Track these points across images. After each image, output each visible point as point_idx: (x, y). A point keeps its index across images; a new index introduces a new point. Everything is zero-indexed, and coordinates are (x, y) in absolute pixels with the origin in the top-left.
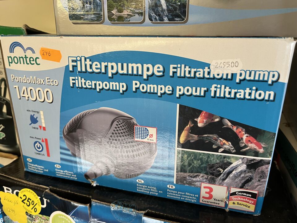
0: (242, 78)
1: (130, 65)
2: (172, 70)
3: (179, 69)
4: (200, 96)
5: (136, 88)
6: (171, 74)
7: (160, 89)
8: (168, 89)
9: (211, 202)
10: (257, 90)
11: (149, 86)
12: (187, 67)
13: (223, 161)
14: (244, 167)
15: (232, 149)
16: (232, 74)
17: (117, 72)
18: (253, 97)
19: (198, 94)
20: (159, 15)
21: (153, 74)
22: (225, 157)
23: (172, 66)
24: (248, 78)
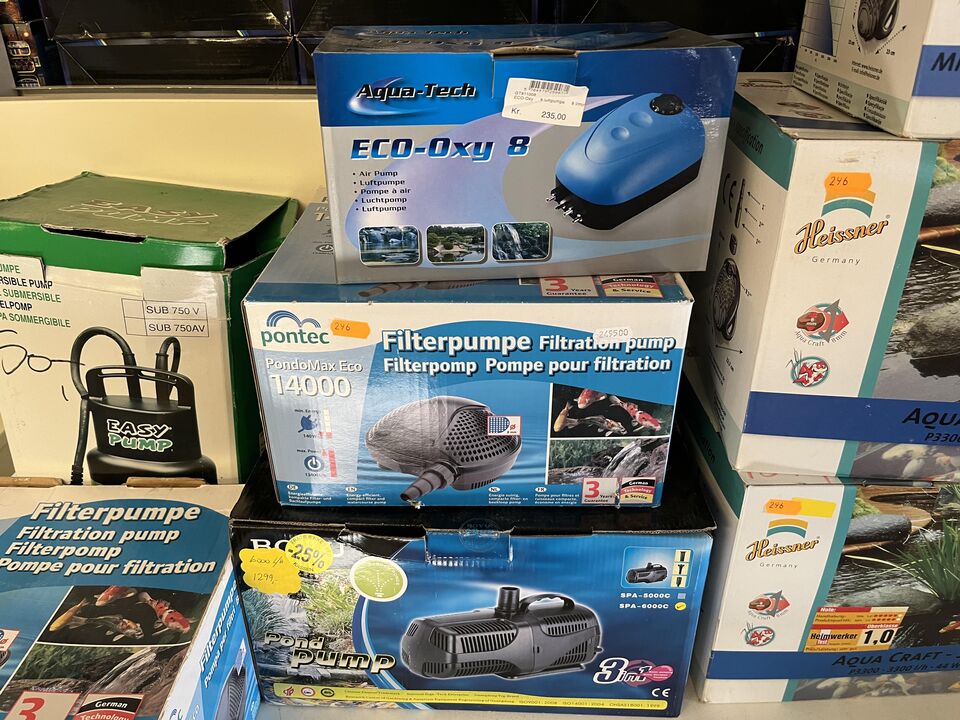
0: (633, 347)
1: (483, 339)
2: (542, 343)
3: (552, 341)
4: (581, 372)
5: (491, 368)
6: (542, 347)
7: (526, 367)
8: (537, 366)
9: (597, 501)
10: (650, 360)
11: (510, 363)
12: (563, 338)
13: (612, 447)
14: (638, 450)
15: (623, 431)
16: (621, 344)
17: (463, 349)
18: (646, 368)
19: (578, 369)
20: (509, 252)
21: (516, 348)
22: (614, 441)
23: (542, 338)
24: (639, 347)
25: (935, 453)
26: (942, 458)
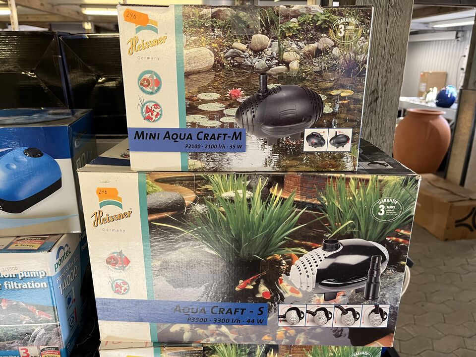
25: (195, 328)
26: (200, 331)
